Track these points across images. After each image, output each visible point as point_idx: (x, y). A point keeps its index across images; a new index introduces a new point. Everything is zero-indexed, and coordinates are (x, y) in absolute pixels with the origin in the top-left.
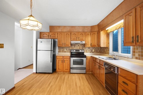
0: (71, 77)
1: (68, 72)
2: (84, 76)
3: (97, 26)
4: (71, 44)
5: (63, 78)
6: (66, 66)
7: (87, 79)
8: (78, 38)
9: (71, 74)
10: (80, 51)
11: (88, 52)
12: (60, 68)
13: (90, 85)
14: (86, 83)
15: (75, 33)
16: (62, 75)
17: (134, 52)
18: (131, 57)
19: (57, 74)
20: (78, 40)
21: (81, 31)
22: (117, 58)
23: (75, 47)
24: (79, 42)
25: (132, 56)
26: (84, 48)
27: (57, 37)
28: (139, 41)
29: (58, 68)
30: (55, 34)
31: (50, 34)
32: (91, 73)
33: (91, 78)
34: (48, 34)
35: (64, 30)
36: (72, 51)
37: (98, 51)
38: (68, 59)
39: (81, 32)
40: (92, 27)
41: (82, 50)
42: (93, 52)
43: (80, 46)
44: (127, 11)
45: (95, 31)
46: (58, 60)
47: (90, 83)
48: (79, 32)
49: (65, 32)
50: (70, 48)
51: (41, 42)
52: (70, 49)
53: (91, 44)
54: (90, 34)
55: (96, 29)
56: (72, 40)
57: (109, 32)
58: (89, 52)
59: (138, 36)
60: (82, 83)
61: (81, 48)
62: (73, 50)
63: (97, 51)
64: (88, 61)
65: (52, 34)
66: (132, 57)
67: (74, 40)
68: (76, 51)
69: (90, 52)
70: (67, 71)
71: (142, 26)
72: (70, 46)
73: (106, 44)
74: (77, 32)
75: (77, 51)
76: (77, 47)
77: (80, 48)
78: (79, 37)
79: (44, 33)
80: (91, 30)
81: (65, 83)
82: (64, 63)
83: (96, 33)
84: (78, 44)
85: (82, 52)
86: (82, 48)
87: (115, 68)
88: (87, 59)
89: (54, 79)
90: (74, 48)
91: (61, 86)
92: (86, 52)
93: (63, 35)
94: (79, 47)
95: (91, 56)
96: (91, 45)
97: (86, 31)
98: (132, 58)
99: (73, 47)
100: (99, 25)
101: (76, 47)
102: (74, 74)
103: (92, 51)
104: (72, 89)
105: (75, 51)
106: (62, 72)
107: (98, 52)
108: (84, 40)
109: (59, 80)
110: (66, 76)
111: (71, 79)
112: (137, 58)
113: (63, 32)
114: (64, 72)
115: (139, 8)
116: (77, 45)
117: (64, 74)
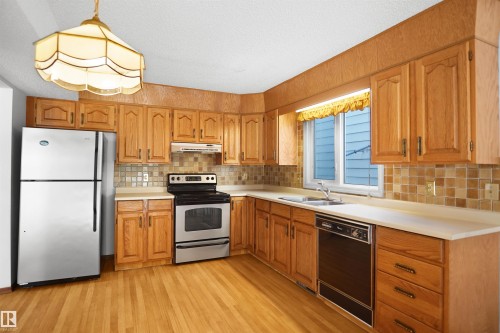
0: (184, 278)
1: (164, 263)
2: (226, 267)
3: (262, 96)
4: (172, 156)
5: (156, 288)
6: (157, 238)
7: (243, 276)
8: (197, 134)
9: (180, 267)
10: (204, 180)
11: (228, 183)
12: (131, 251)
13: (264, 293)
14: (251, 291)
15: (188, 113)
16: (142, 277)
17: (388, 180)
18: (380, 195)
19: (121, 275)
20: (197, 139)
21: (208, 108)
22: (336, 198)
23: (182, 165)
24: (203, 147)
25: (382, 191)
26: (215, 169)
27: (116, 123)
28: (424, 151)
29: (125, 251)
30: (105, 111)
31: (82, 111)
32: (243, 252)
33: (253, 269)
34: (71, 110)
35: (145, 98)
36: (173, 179)
37: (259, 178)
38: (163, 213)
39: (209, 112)
40: (246, 98)
41: (210, 176)
42: (244, 183)
43: (200, 159)
44: (381, 68)
45: (257, 113)
46: (125, 220)
47: (262, 288)
48: (200, 112)
49: (148, 107)
50: (166, 170)
51: (44, 142)
52: (165, 174)
53: (242, 154)
54: (237, 121)
55: (260, 107)
56: (175, 138)
57: (305, 121)
58: (233, 182)
59: (420, 138)
60: (239, 295)
61: (205, 170)
62: (176, 176)
63: (256, 178)
64: (236, 214)
65: (88, 110)
66: (385, 194)
67: (184, 138)
68: (187, 179)
69: (236, 183)
70: (160, 260)
71: (431, 115)
72: (167, 159)
73: (291, 156)
74: (194, 111)
75: (191, 179)
76: (191, 167)
77: (200, 169)
78: (202, 127)
79: (48, 104)
80: (241, 107)
81: (175, 304)
82: (150, 229)
83: (259, 119)
84: (196, 155)
85: (210, 181)
86: (209, 169)
87: (367, 228)
88: (232, 208)
89: (121, 301)
90: (182, 170)
91: (168, 321)
92: (223, 184)
93: (140, 115)
94: (197, 165)
95: (245, 194)
96: (241, 158)
97: (225, 109)
98: (384, 197)
99: (177, 164)
100: (269, 95)
101: (186, 164)
102: (189, 266)
103: (240, 178)
104: (219, 323)
105: (183, 180)
106: (140, 266)
107: (260, 183)
108: (218, 140)
109: (145, 297)
110: (167, 278)
111: (189, 286)
112: (397, 197)
113: (142, 106)
114: (149, 265)
115: (423, 67)
116: (191, 159)
117: (152, 273)
